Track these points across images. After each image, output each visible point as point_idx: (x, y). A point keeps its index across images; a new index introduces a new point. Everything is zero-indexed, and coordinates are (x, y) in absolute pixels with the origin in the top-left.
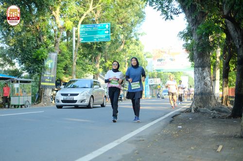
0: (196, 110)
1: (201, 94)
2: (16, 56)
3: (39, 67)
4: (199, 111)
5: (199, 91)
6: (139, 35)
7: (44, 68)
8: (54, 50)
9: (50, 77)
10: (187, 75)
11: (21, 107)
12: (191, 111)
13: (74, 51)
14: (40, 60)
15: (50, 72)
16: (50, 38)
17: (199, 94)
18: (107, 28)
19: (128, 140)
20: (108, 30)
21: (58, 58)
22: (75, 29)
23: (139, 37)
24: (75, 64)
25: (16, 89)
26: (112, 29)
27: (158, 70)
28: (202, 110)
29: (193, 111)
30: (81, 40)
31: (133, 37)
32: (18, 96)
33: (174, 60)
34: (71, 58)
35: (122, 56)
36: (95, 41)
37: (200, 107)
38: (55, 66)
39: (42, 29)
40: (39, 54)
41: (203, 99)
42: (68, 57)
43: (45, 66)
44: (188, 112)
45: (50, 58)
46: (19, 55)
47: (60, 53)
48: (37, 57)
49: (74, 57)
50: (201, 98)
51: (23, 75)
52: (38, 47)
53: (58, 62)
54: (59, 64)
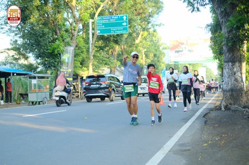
0: (226, 108)
1: (232, 90)
2: (31, 51)
3: (55, 61)
4: (229, 109)
5: (229, 87)
6: (156, 25)
7: (61, 63)
8: (71, 44)
9: (67, 72)
10: (205, 67)
11: (39, 104)
12: (221, 109)
13: (90, 44)
14: (57, 55)
15: (67, 67)
16: (67, 31)
17: (229, 91)
18: (125, 19)
19: (171, 149)
20: (126, 22)
21: (75, 52)
22: (91, 21)
23: (156, 28)
24: (92, 58)
25: (33, 85)
26: (130, 21)
27: (175, 62)
28: (233, 107)
29: (223, 109)
30: (98, 33)
31: (150, 28)
32: (35, 92)
33: (192, 51)
34: (88, 51)
35: (139, 48)
36: (112, 33)
37: (231, 104)
38: (72, 61)
39: (58, 21)
40: (55, 49)
41: (233, 96)
42: (85, 50)
43: (62, 60)
44: (217, 109)
45: (67, 52)
46: (35, 49)
47: (76, 46)
48: (53, 51)
49: (91, 50)
50: (232, 95)
51: (39, 70)
52: (54, 41)
53: (75, 56)
54: (75, 58)
